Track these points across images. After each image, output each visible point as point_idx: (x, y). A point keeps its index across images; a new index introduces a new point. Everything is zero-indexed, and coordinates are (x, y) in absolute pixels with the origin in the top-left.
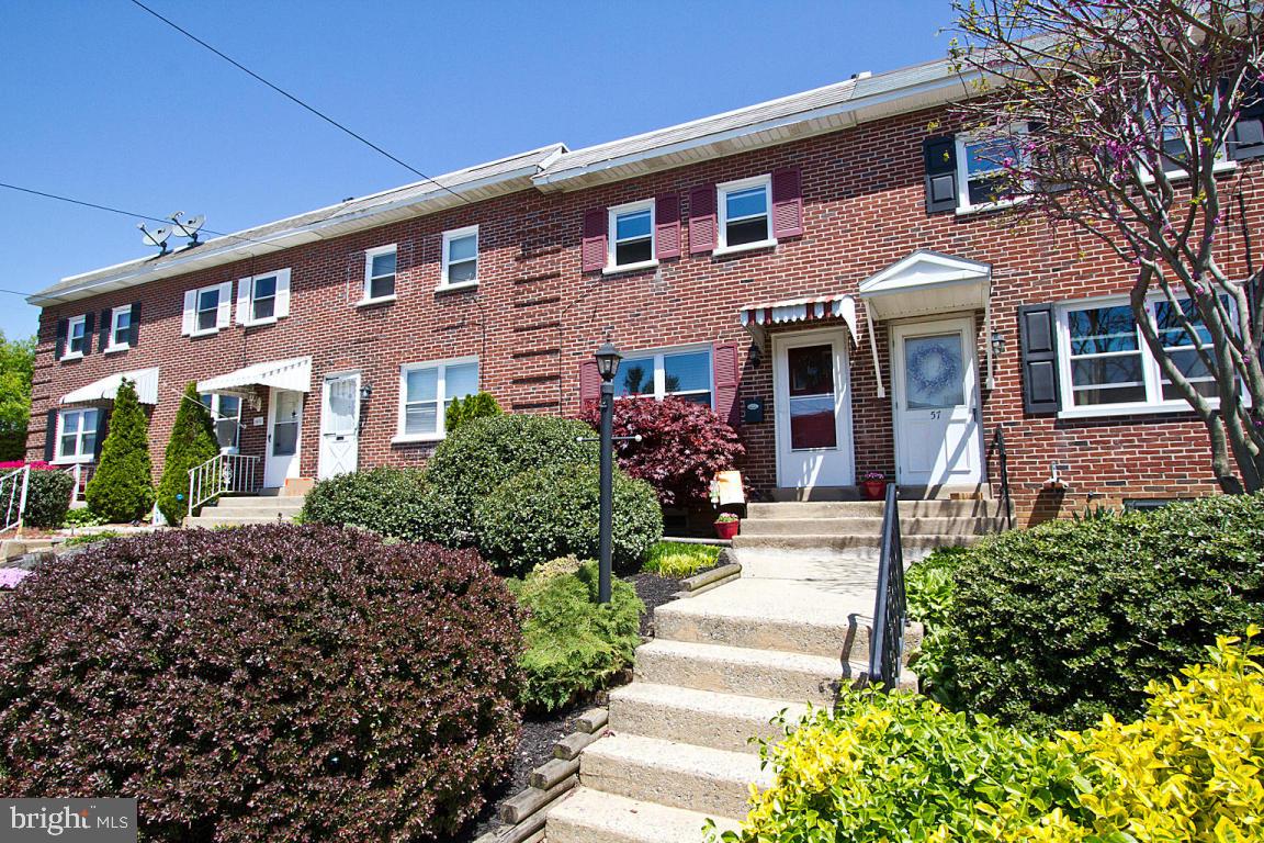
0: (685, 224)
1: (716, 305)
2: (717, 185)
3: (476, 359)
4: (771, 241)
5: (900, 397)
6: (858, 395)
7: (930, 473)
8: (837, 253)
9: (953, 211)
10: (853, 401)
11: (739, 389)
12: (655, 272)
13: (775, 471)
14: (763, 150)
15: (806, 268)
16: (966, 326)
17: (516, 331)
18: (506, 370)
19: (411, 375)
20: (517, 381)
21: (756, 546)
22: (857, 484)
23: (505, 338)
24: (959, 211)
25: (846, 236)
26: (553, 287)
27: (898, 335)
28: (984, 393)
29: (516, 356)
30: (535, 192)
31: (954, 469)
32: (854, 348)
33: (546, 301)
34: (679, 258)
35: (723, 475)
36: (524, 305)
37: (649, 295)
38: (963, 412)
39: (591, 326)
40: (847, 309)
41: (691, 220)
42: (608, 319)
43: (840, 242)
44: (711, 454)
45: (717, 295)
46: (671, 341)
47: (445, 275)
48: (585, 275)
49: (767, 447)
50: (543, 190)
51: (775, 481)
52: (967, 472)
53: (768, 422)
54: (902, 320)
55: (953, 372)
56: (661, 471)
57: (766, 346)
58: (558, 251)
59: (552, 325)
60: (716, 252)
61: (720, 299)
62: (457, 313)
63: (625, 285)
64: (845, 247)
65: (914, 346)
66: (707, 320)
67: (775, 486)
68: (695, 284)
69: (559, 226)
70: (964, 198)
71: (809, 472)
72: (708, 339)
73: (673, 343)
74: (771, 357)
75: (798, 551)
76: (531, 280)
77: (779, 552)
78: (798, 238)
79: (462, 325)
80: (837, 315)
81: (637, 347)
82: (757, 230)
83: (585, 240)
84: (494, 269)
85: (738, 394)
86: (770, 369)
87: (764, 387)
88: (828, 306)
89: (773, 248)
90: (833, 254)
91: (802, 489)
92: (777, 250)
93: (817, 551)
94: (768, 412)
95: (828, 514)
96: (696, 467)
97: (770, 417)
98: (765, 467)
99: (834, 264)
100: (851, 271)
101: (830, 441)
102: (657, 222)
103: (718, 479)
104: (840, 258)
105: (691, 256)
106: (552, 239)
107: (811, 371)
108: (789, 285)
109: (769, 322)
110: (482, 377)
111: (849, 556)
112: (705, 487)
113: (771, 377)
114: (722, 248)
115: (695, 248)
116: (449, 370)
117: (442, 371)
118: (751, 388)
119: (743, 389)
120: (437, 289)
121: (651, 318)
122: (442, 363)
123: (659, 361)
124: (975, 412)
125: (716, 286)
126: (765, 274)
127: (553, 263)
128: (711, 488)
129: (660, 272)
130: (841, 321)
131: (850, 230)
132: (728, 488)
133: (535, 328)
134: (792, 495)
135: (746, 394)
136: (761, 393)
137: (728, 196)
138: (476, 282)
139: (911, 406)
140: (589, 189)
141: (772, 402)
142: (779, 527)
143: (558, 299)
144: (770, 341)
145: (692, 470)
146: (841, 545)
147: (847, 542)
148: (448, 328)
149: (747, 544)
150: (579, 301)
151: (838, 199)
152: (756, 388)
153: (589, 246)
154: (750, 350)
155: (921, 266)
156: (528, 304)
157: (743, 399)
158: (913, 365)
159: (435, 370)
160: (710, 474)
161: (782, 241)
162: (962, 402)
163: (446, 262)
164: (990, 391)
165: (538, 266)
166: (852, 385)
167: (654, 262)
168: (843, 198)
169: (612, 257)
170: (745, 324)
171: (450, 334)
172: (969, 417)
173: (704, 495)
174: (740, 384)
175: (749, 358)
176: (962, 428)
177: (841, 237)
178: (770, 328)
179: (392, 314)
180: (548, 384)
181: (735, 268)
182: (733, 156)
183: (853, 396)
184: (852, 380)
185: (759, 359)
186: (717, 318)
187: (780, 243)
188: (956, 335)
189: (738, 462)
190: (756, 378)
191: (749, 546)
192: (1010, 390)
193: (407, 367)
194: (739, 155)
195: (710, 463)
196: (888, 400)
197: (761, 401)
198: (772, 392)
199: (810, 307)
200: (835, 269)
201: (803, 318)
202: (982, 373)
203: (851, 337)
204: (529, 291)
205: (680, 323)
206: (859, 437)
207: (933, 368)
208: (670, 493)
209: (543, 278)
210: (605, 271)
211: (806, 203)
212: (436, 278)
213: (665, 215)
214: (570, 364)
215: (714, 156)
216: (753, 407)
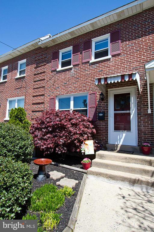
0: (81, 53)
1: (90, 79)
2: (92, 39)
3: (24, 97)
4: (109, 56)
6: (140, 112)
8: (133, 59)
10: (138, 114)
11: (96, 108)
12: (72, 70)
13: (108, 138)
14: (108, 25)
15: (121, 65)
17: (34, 89)
18: (31, 101)
19: (10, 102)
20: (33, 104)
21: (96, 175)
22: (139, 146)
23: (31, 91)
25: (137, 52)
26: (43, 76)
29: (33, 96)
30: (40, 48)
32: (139, 94)
33: (41, 80)
34: (79, 64)
35: (87, 142)
36: (36, 81)
37: (69, 77)
39: (53, 87)
40: (137, 77)
41: (83, 52)
42: (57, 85)
43: (135, 55)
44: (81, 135)
45: (90, 76)
46: (75, 92)
47: (18, 74)
48: (52, 71)
49: (105, 129)
50: (42, 47)
51: (108, 141)
53: (106, 120)
56: (62, 141)
57: (106, 94)
58: (45, 65)
59: (43, 87)
60: (91, 62)
61: (91, 77)
62: (20, 84)
63: (63, 74)
64: (136, 56)
66: (87, 85)
67: (108, 143)
68: (83, 73)
69: (46, 57)
71: (120, 139)
72: (87, 91)
73: (76, 92)
74: (108, 97)
75: (114, 181)
76: (38, 74)
77: (106, 180)
78: (119, 55)
79: (21, 88)
80: (134, 79)
81: (65, 94)
82: (105, 53)
83: (52, 61)
84: (30, 70)
85: (96, 110)
86: (107, 102)
87: (105, 108)
88: (130, 76)
89: (110, 59)
90: (132, 59)
91: (117, 146)
92: (111, 60)
93: (122, 183)
94: (106, 117)
95: (127, 161)
96: (75, 140)
97: (107, 118)
98: (104, 136)
99: (132, 63)
100: (138, 65)
101: (128, 128)
102: (73, 54)
103: (84, 143)
104: (134, 61)
105: (83, 63)
106: (44, 61)
107: (122, 103)
108: (115, 71)
109: (106, 83)
110: (25, 103)
111: (137, 189)
112: (79, 147)
113: (108, 104)
114: (93, 60)
115: (84, 61)
116: (18, 100)
118: (101, 108)
119: (98, 108)
120: (16, 77)
121: (70, 84)
122: (16, 98)
123: (72, 98)
125: (90, 73)
126: (107, 68)
127: (44, 68)
128: (82, 147)
129: (73, 70)
130: (135, 83)
131: (139, 50)
132: (89, 147)
133: (38, 88)
135: (99, 110)
136: (104, 110)
137: (95, 43)
138: (25, 75)
140: (54, 45)
141: (108, 113)
142: (106, 166)
143: (44, 79)
144: (108, 91)
145: (73, 142)
146: (134, 182)
147: (137, 181)
148: (18, 89)
149: (93, 173)
150: (50, 80)
151: (134, 39)
152: (102, 108)
153: (53, 63)
154: (100, 95)
156: (37, 81)
157: (98, 112)
159: (15, 100)
160: (81, 142)
161: (113, 56)
163: (19, 70)
165: (40, 70)
166: (138, 108)
167: (72, 66)
168: (136, 39)
169: (60, 66)
170: (97, 84)
171: (18, 90)
173: (78, 150)
174: (97, 107)
175: (100, 98)
177: (135, 53)
178: (109, 86)
179: (6, 85)
180: (41, 105)
181: (96, 67)
182: (98, 29)
183: (138, 112)
184: (138, 106)
185: (104, 98)
186: (90, 84)
187: (112, 57)
189: (93, 137)
190: (103, 105)
191: (94, 175)
193: (9, 99)
194: (99, 28)
195: (81, 138)
196: (152, 114)
197: (104, 113)
198: (108, 109)
199: (123, 77)
200: (132, 65)
201: (120, 81)
203: (138, 90)
204: (37, 77)
205: (78, 86)
206: (140, 128)
208: (65, 149)
209: (41, 73)
210: (57, 70)
211: (122, 42)
212: (16, 74)
213: (75, 51)
214: (47, 99)
215: (91, 29)
216: (101, 115)
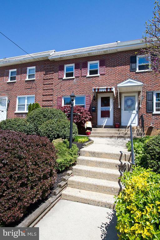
0: (81, 70)
1: (87, 87)
2: (88, 62)
3: (34, 95)
4: (99, 75)
5: (123, 108)
7: (128, 123)
9: (135, 71)
13: (97, 122)
14: (98, 55)
15: (106, 81)
16: (136, 95)
17: (43, 90)
18: (41, 98)
19: (19, 98)
20: (43, 101)
21: (94, 137)
22: (114, 125)
23: (41, 91)
24: (136, 71)
25: (114, 75)
26: (52, 81)
27: (123, 95)
28: (139, 108)
29: (43, 95)
30: (48, 60)
31: (133, 123)
32: (114, 98)
33: (50, 84)
34: (79, 77)
35: (88, 122)
37: (72, 84)
38: (135, 112)
39: (60, 90)
40: (114, 90)
41: (82, 69)
42: (63, 89)
44: (85, 118)
45: (87, 85)
47: (27, 77)
48: (59, 79)
49: (96, 117)
50: (50, 60)
52: (135, 123)
53: (96, 112)
54: (124, 93)
55: (133, 103)
56: (75, 121)
57: (97, 96)
58: (53, 73)
59: (51, 89)
60: (87, 76)
62: (30, 85)
63: (67, 82)
64: (113, 77)
65: (126, 98)
66: (84, 90)
67: (97, 125)
68: (82, 82)
69: (54, 68)
70: (137, 69)
71: (104, 122)
72: (85, 94)
73: (77, 94)
74: (97, 99)
75: (103, 138)
76: (47, 79)
77: (99, 138)
78: (104, 74)
79: (31, 88)
80: (112, 91)
81: (69, 95)
82: (96, 72)
83: (59, 71)
84: (38, 76)
85: (90, 106)
86: (97, 101)
87: (96, 105)
88: (111, 89)
89: (99, 76)
90: (111, 78)
91: (103, 126)
93: (106, 138)
94: (96, 110)
95: (108, 131)
96: (83, 120)
98: (95, 121)
99: (111, 80)
100: (115, 82)
101: (109, 116)
102: (75, 69)
105: (82, 76)
106: (52, 71)
107: (105, 102)
108: (102, 84)
110: (36, 100)
111: (113, 139)
112: (84, 124)
113: (97, 103)
114: (88, 75)
115: (82, 75)
116: (28, 98)
117: (26, 98)
118: (93, 105)
120: (26, 80)
121: (73, 89)
122: (26, 96)
124: (137, 112)
125: (87, 83)
126: (97, 81)
127: (52, 76)
129: (75, 79)
130: (113, 92)
132: (89, 124)
133: (47, 90)
134: (101, 127)
137: (90, 64)
138: (35, 79)
139: (125, 110)
140: (60, 61)
141: (97, 108)
142: (99, 133)
143: (53, 84)
145: (81, 121)
146: (111, 137)
147: (113, 136)
148: (28, 89)
149: (92, 136)
150: (57, 84)
153: (60, 73)
154: (93, 97)
155: (129, 82)
156: (46, 84)
158: (126, 102)
160: (85, 122)
161: (101, 75)
162: (135, 110)
163: (28, 74)
164: (140, 108)
165: (48, 76)
166: (114, 105)
167: (74, 77)
168: (114, 67)
169: (65, 76)
170: (93, 91)
171: (28, 90)
172: (136, 113)
173: (84, 126)
174: (91, 104)
175: (93, 99)
176: (134, 115)
178: (98, 92)
179: (15, 85)
180: (50, 102)
181: (91, 80)
182: (92, 56)
183: (114, 107)
185: (95, 99)
186: (87, 90)
188: (135, 96)
189: (90, 120)
190: (94, 103)
192: (144, 108)
193: (18, 96)
195: (85, 120)
196: (120, 108)
197: (95, 107)
199: (107, 89)
201: (105, 91)
202: (139, 104)
203: (114, 96)
204: (47, 82)
205: (79, 90)
206: (114, 116)
207: (129, 103)
209: (50, 79)
210: (63, 78)
211: (106, 67)
212: (26, 77)
213: (77, 67)
214: (55, 98)
215: (88, 55)
216: (94, 109)
